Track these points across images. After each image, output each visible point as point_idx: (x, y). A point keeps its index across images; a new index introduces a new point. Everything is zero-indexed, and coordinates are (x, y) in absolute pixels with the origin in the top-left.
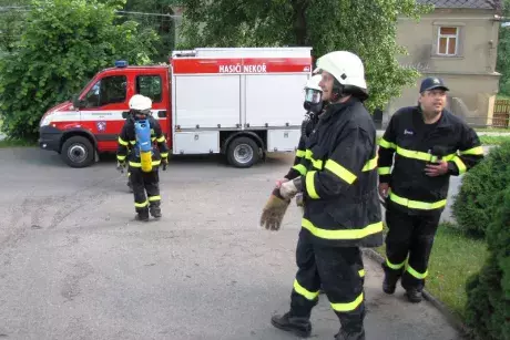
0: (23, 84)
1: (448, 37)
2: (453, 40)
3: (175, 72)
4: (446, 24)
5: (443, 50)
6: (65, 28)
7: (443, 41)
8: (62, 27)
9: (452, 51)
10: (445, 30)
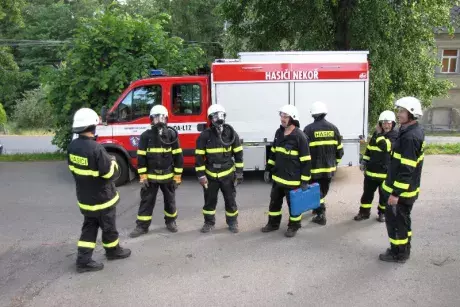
0: (68, 98)
1: (450, 58)
2: (454, 61)
3: (215, 80)
4: (449, 47)
5: (445, 69)
6: (109, 42)
7: (446, 61)
8: (106, 40)
9: (453, 69)
10: (447, 52)
